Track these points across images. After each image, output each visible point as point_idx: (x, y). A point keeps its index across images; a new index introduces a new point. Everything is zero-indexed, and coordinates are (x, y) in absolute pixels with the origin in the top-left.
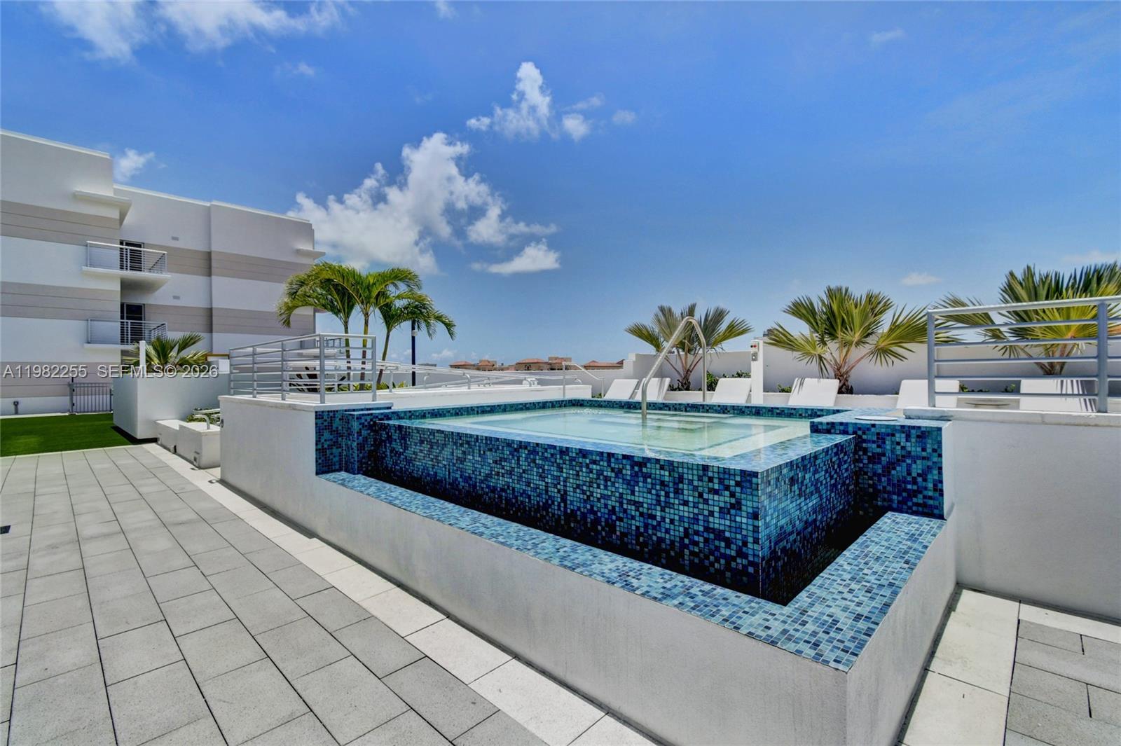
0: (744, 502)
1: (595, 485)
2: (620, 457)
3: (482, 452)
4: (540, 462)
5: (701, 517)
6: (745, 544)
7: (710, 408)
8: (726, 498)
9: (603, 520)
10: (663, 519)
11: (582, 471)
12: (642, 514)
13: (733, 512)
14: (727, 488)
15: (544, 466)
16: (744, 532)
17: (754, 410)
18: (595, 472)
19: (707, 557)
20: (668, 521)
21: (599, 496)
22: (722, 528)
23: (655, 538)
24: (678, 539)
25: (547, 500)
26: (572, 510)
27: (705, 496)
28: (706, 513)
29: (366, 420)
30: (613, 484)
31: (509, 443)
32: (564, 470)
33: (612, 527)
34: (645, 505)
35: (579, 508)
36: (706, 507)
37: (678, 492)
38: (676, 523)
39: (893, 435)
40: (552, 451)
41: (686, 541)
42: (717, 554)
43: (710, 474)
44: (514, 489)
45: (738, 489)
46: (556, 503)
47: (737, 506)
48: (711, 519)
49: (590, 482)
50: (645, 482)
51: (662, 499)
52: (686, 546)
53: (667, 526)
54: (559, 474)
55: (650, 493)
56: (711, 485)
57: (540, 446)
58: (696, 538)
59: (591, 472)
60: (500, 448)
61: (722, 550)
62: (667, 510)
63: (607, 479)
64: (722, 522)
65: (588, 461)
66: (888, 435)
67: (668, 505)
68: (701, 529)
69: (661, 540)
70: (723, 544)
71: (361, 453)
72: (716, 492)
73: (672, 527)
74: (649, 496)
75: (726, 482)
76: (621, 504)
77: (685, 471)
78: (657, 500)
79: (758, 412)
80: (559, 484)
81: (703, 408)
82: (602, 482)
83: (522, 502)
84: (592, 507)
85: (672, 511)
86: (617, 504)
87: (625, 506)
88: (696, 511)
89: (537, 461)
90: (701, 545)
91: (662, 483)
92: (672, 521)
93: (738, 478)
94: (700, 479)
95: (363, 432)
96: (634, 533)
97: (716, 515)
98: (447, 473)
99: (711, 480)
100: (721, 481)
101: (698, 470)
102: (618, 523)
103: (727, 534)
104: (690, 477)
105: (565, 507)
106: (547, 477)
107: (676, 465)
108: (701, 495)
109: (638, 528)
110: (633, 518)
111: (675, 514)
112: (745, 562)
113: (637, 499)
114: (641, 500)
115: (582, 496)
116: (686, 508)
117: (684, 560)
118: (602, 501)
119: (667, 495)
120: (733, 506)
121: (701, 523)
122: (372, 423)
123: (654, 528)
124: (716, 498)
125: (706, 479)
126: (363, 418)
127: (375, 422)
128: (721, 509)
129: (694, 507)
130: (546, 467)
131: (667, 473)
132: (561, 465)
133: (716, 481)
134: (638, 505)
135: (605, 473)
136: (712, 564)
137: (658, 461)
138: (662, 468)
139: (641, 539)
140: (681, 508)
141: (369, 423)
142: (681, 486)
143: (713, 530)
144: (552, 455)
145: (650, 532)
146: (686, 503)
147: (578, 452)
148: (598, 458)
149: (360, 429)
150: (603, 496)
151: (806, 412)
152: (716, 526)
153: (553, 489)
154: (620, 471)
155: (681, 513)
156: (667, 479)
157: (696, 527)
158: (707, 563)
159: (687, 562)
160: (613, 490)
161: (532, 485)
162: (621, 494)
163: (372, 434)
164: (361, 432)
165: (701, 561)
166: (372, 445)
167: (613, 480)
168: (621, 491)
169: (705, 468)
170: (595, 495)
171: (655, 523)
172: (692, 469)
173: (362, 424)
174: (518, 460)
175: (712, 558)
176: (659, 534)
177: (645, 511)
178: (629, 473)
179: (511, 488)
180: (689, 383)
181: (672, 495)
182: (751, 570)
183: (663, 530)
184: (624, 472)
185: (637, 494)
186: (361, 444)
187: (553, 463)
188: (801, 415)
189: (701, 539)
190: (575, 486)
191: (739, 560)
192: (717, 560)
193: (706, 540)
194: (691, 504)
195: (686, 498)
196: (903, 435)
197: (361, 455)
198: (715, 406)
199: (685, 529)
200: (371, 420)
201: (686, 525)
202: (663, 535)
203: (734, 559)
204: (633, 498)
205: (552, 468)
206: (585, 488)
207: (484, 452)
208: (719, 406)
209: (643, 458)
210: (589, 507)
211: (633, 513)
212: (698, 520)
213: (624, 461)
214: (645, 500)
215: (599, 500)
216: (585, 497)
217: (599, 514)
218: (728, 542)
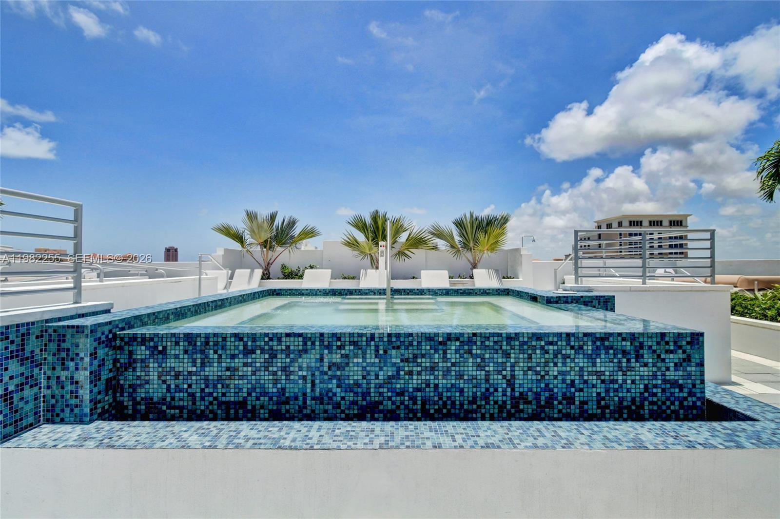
0: (692, 356)
1: (551, 365)
2: (581, 335)
3: (381, 352)
4: (479, 352)
5: (659, 373)
6: (694, 386)
7: (410, 292)
8: (680, 355)
9: (560, 394)
10: (625, 381)
11: (535, 353)
12: (603, 382)
13: (685, 364)
14: (680, 347)
15: (484, 355)
16: (693, 378)
17: (444, 292)
18: (551, 352)
19: (664, 403)
20: (629, 382)
21: (556, 373)
22: (676, 378)
23: (616, 399)
24: (638, 395)
25: (487, 390)
26: (521, 393)
27: (663, 356)
28: (663, 369)
29: (103, 333)
30: (573, 360)
31: (430, 338)
32: (512, 356)
33: (570, 400)
34: (607, 373)
35: (530, 390)
36: (663, 364)
37: (638, 357)
38: (637, 382)
39: (592, 302)
40: (496, 339)
41: (646, 395)
42: (672, 399)
43: (667, 339)
44: (436, 386)
45: (689, 347)
46: (500, 390)
47: (688, 359)
48: (667, 373)
49: (545, 362)
50: (607, 353)
51: (624, 365)
52: (646, 399)
53: (629, 386)
54: (504, 360)
55: (612, 362)
56: (667, 347)
57: (478, 335)
58: (655, 390)
59: (547, 352)
60: (415, 343)
61: (677, 395)
62: (629, 373)
63: (566, 357)
64: (677, 373)
65: (543, 343)
66: (589, 302)
67: (630, 369)
68: (659, 382)
69: (621, 400)
70: (677, 390)
71: (95, 386)
72: (671, 352)
73: (633, 386)
74: (611, 364)
75: (679, 344)
76: (581, 376)
77: (645, 339)
78: (619, 367)
79: (447, 292)
80: (505, 370)
81: (404, 292)
82: (560, 360)
83: (449, 398)
84: (547, 385)
85: (633, 373)
86: (577, 377)
87: (586, 378)
88: (655, 369)
89: (474, 352)
90: (659, 395)
91: (624, 353)
92: (633, 382)
93: (689, 339)
94: (658, 343)
95: (98, 351)
96: (595, 399)
97: (672, 369)
98: (309, 385)
99: (667, 343)
100: (675, 343)
101: (656, 337)
102: (577, 394)
103: (681, 382)
104: (650, 343)
105: (513, 390)
106: (489, 366)
107: (636, 336)
108: (659, 356)
109: (599, 394)
110: (594, 386)
111: (635, 375)
112: (694, 399)
113: (598, 369)
114: (603, 369)
115: (534, 377)
116: (646, 369)
117: (644, 409)
118: (560, 377)
119: (629, 361)
120: (684, 360)
121: (660, 377)
122: (110, 336)
123: (616, 390)
124: (672, 356)
125: (663, 343)
126: (99, 329)
127: (115, 335)
128: (676, 364)
129: (653, 366)
130: (487, 356)
131: (629, 343)
132: (508, 351)
133: (671, 344)
134: (599, 374)
135: (564, 352)
136: (668, 407)
137: (620, 334)
138: (624, 339)
139: (603, 403)
140: (642, 369)
141: (107, 337)
142: (641, 352)
143: (669, 381)
144: (495, 342)
145: (612, 394)
146: (646, 365)
147: (530, 336)
148: (555, 339)
149: (95, 348)
150: (560, 373)
151: (480, 291)
152: (672, 377)
153: (496, 377)
154: (581, 348)
155: (642, 373)
156: (628, 348)
157: (654, 382)
158: (664, 407)
159: (647, 412)
160: (573, 365)
161: (466, 377)
162: (581, 369)
163: (110, 353)
164: (96, 353)
165: (659, 407)
166: (111, 371)
167: (572, 356)
168: (581, 365)
169: (663, 335)
170: (551, 373)
171: (616, 386)
172: (652, 337)
173: (98, 340)
174: (445, 353)
175: (668, 403)
176: (620, 395)
177: (607, 378)
178: (590, 348)
179: (432, 386)
180: (269, 273)
181: (633, 360)
182: (699, 403)
183: (625, 390)
184: (585, 348)
185: (598, 365)
186: (96, 371)
187: (497, 350)
188: (476, 293)
189: (659, 390)
190: (526, 369)
191: (690, 399)
192: (673, 403)
193: (664, 390)
194: (650, 365)
195: (646, 361)
196: (597, 301)
197: (96, 390)
198: (414, 289)
199: (646, 386)
200: (110, 331)
201: (646, 382)
202: (625, 395)
203: (685, 399)
204: (594, 369)
205: (496, 356)
206: (538, 369)
207: (385, 352)
208: (418, 290)
209: (605, 334)
210: (543, 385)
211: (594, 382)
212: (656, 375)
213: (585, 339)
214: (607, 368)
215: (556, 377)
216: (539, 377)
217: (556, 390)
218: (681, 388)
